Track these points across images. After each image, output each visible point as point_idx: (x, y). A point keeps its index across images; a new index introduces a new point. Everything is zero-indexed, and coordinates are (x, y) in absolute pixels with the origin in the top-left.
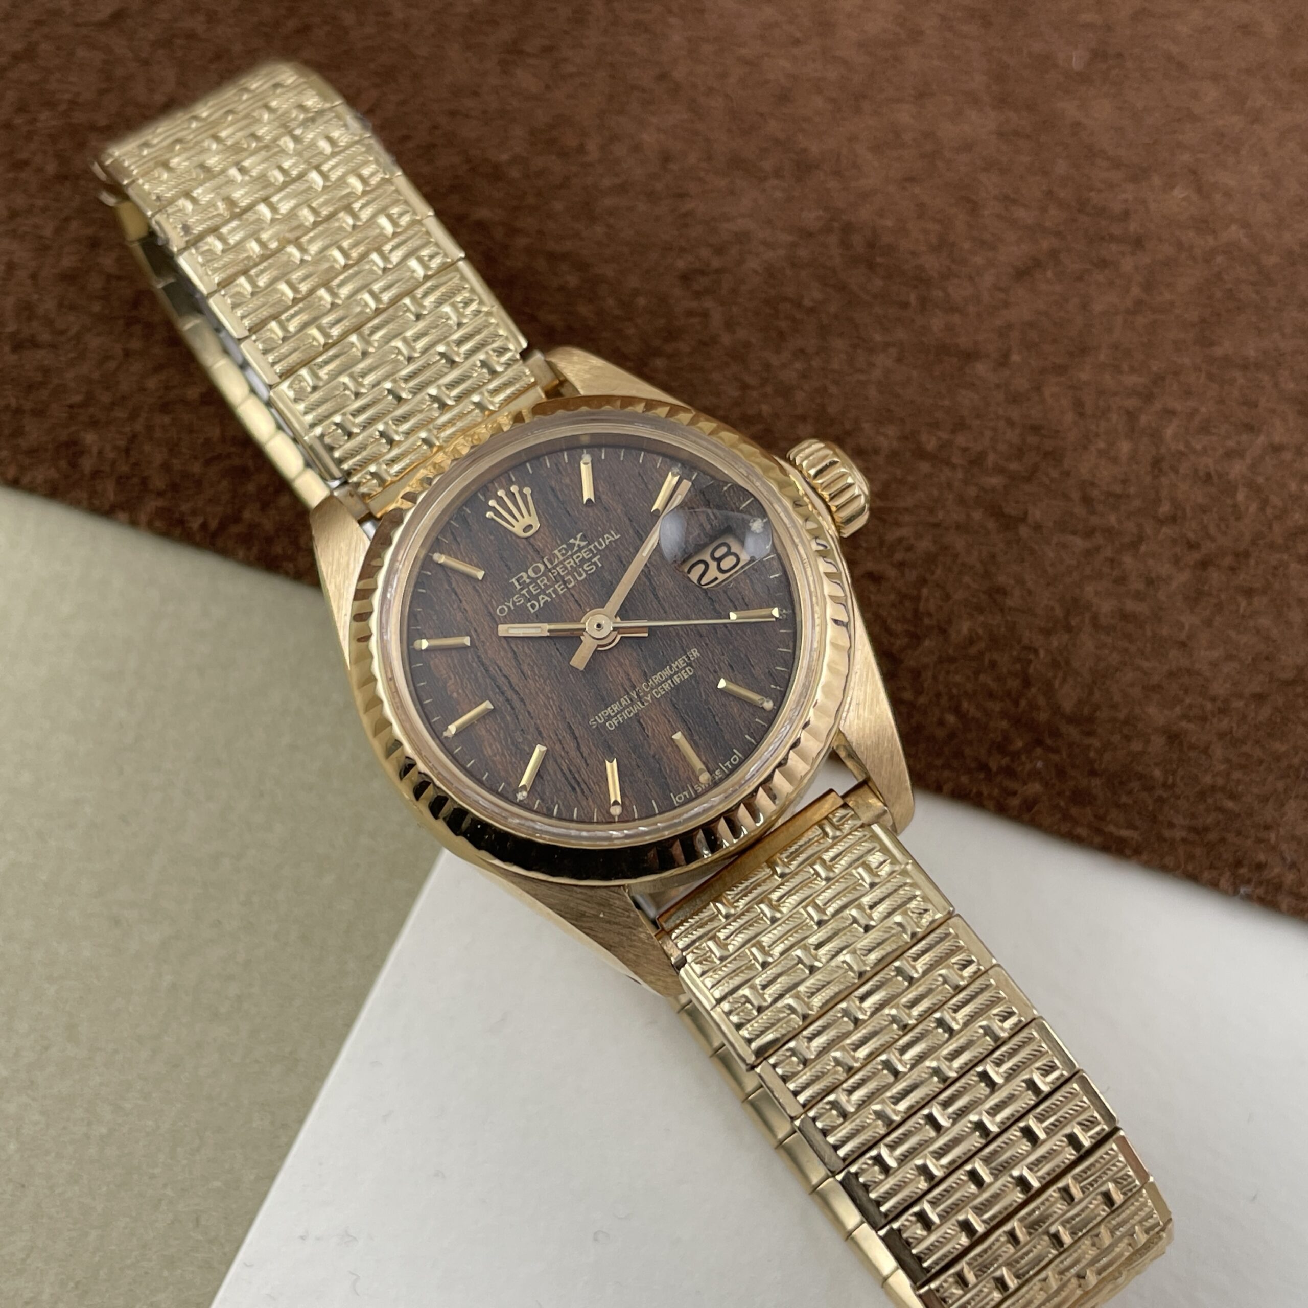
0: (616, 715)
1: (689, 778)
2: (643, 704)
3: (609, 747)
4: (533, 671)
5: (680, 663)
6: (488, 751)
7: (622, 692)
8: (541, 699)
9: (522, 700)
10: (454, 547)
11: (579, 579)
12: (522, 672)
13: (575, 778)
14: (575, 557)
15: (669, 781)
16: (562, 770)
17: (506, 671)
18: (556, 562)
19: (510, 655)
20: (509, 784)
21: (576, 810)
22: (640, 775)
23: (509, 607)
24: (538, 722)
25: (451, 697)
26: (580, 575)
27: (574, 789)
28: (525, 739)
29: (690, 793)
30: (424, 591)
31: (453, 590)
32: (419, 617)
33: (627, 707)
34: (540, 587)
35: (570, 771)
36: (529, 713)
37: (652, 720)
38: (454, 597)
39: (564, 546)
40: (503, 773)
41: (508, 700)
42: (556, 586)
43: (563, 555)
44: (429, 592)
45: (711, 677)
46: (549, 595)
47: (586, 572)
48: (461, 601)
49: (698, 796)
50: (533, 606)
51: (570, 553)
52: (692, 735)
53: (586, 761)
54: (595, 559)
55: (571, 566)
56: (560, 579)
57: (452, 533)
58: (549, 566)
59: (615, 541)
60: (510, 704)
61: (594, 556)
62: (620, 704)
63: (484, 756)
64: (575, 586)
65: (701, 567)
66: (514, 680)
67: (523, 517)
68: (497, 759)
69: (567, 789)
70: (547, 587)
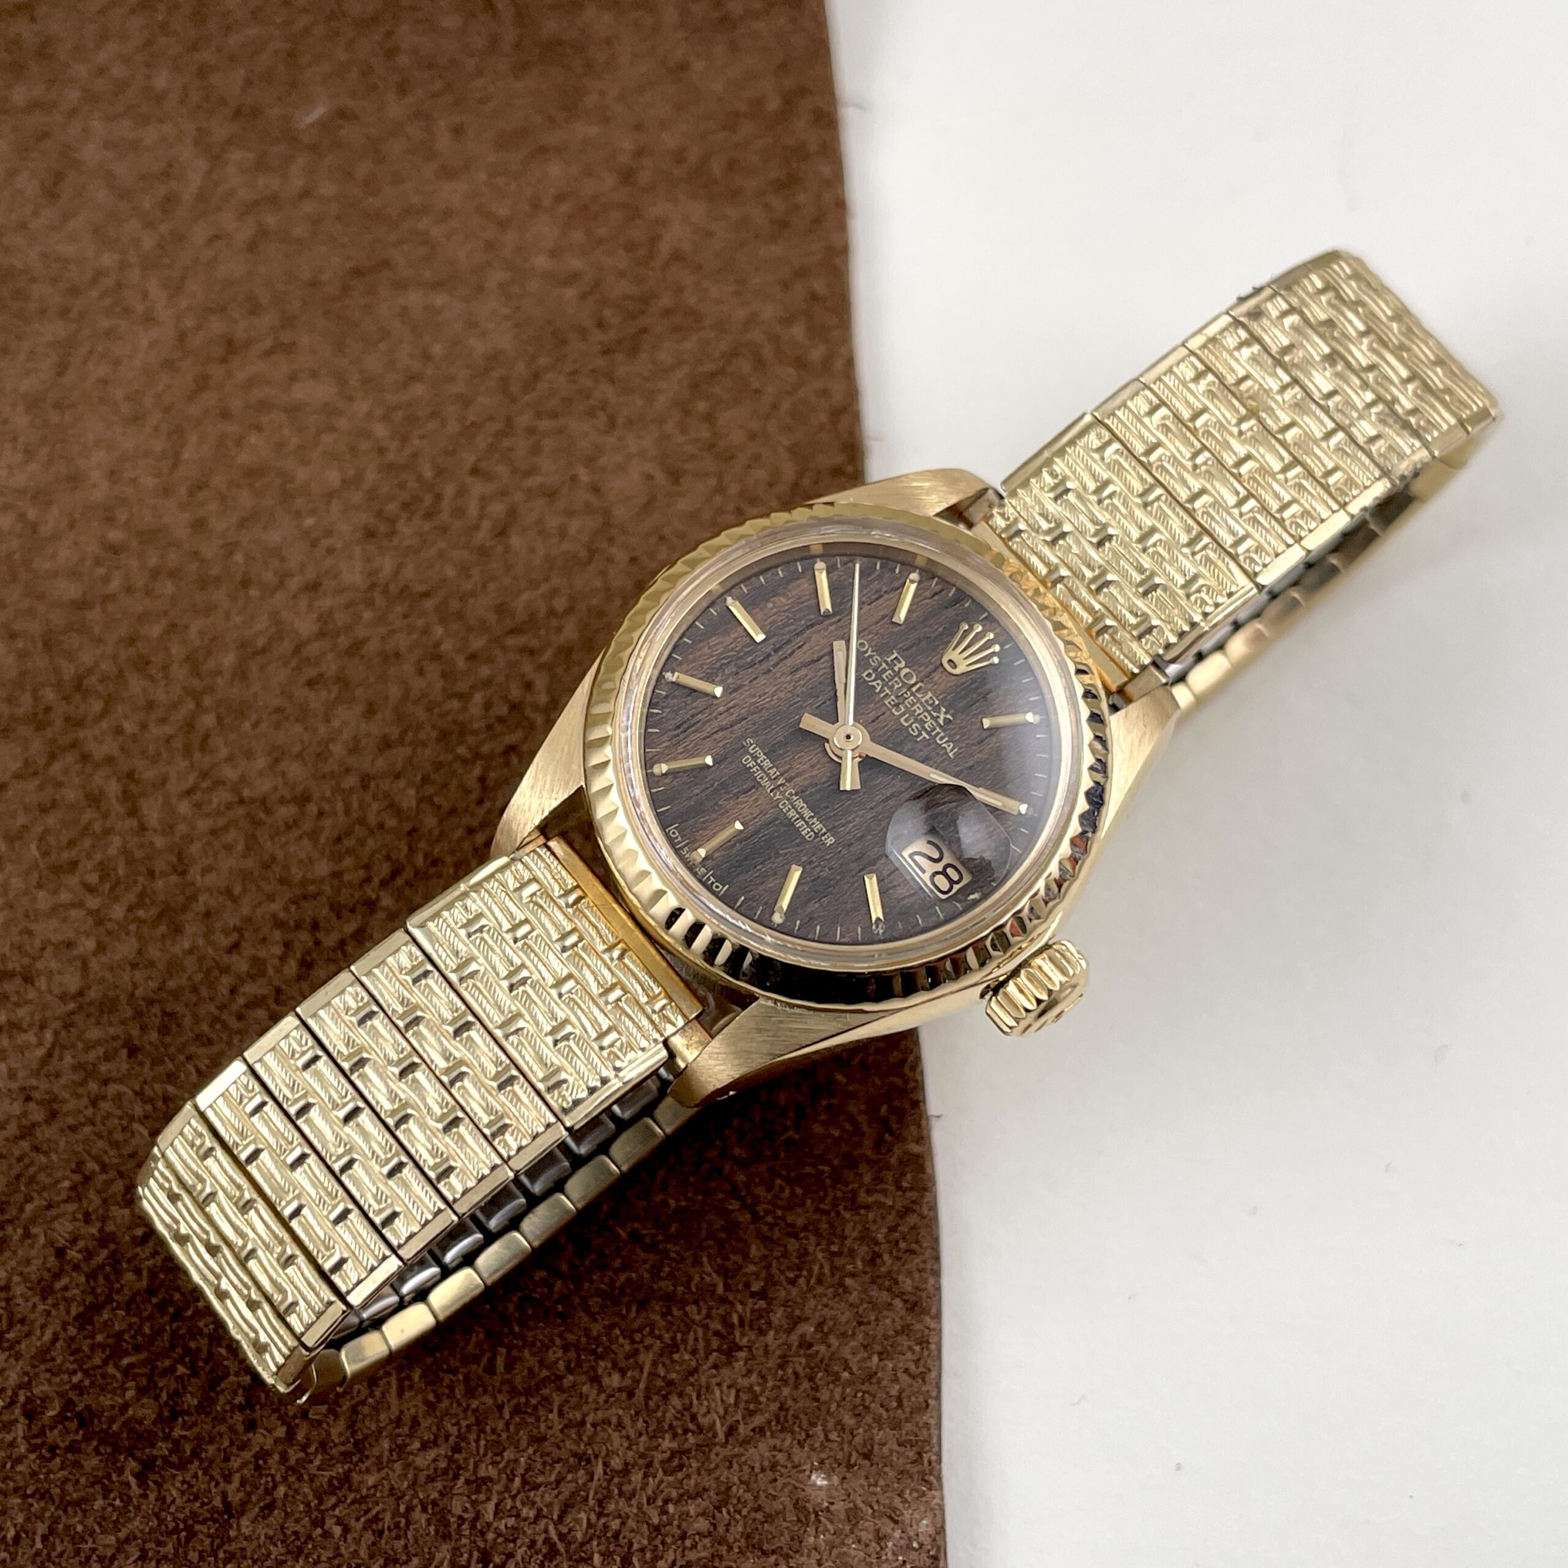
0: (758, 764)
1: (695, 841)
2: (771, 791)
3: (725, 759)
4: (800, 679)
5: (818, 826)
6: (714, 641)
7: (783, 769)
8: (771, 689)
9: (768, 671)
10: (927, 593)
11: (902, 720)
12: (798, 669)
13: (690, 727)
15: (691, 822)
16: (698, 714)
17: (798, 653)
18: (918, 696)
19: (816, 655)
20: (681, 664)
21: (658, 730)
22: (697, 791)
23: (866, 652)
24: (747, 688)
25: (767, 601)
26: (906, 720)
27: (679, 727)
28: (728, 676)
29: (680, 842)
30: (877, 568)
31: (880, 597)
32: (849, 565)
33: (768, 775)
34: (890, 680)
35: (696, 723)
36: (756, 678)
37: (757, 800)
38: (874, 597)
39: (937, 702)
40: (692, 657)
41: (769, 655)
42: (892, 697)
43: (927, 701)
44: (877, 573)
45: (804, 859)
46: (882, 691)
47: (911, 726)
49: (677, 852)
50: (869, 675)
51: (930, 708)
52: (741, 841)
53: (707, 737)
54: (924, 734)
55: (915, 711)
56: (901, 700)
57: (942, 591)
58: (914, 689)
60: (764, 660)
61: (928, 733)
62: (771, 768)
63: (709, 638)
64: (894, 715)
66: (789, 662)
67: (966, 659)
68: (706, 651)
69: (679, 720)
70: (891, 688)
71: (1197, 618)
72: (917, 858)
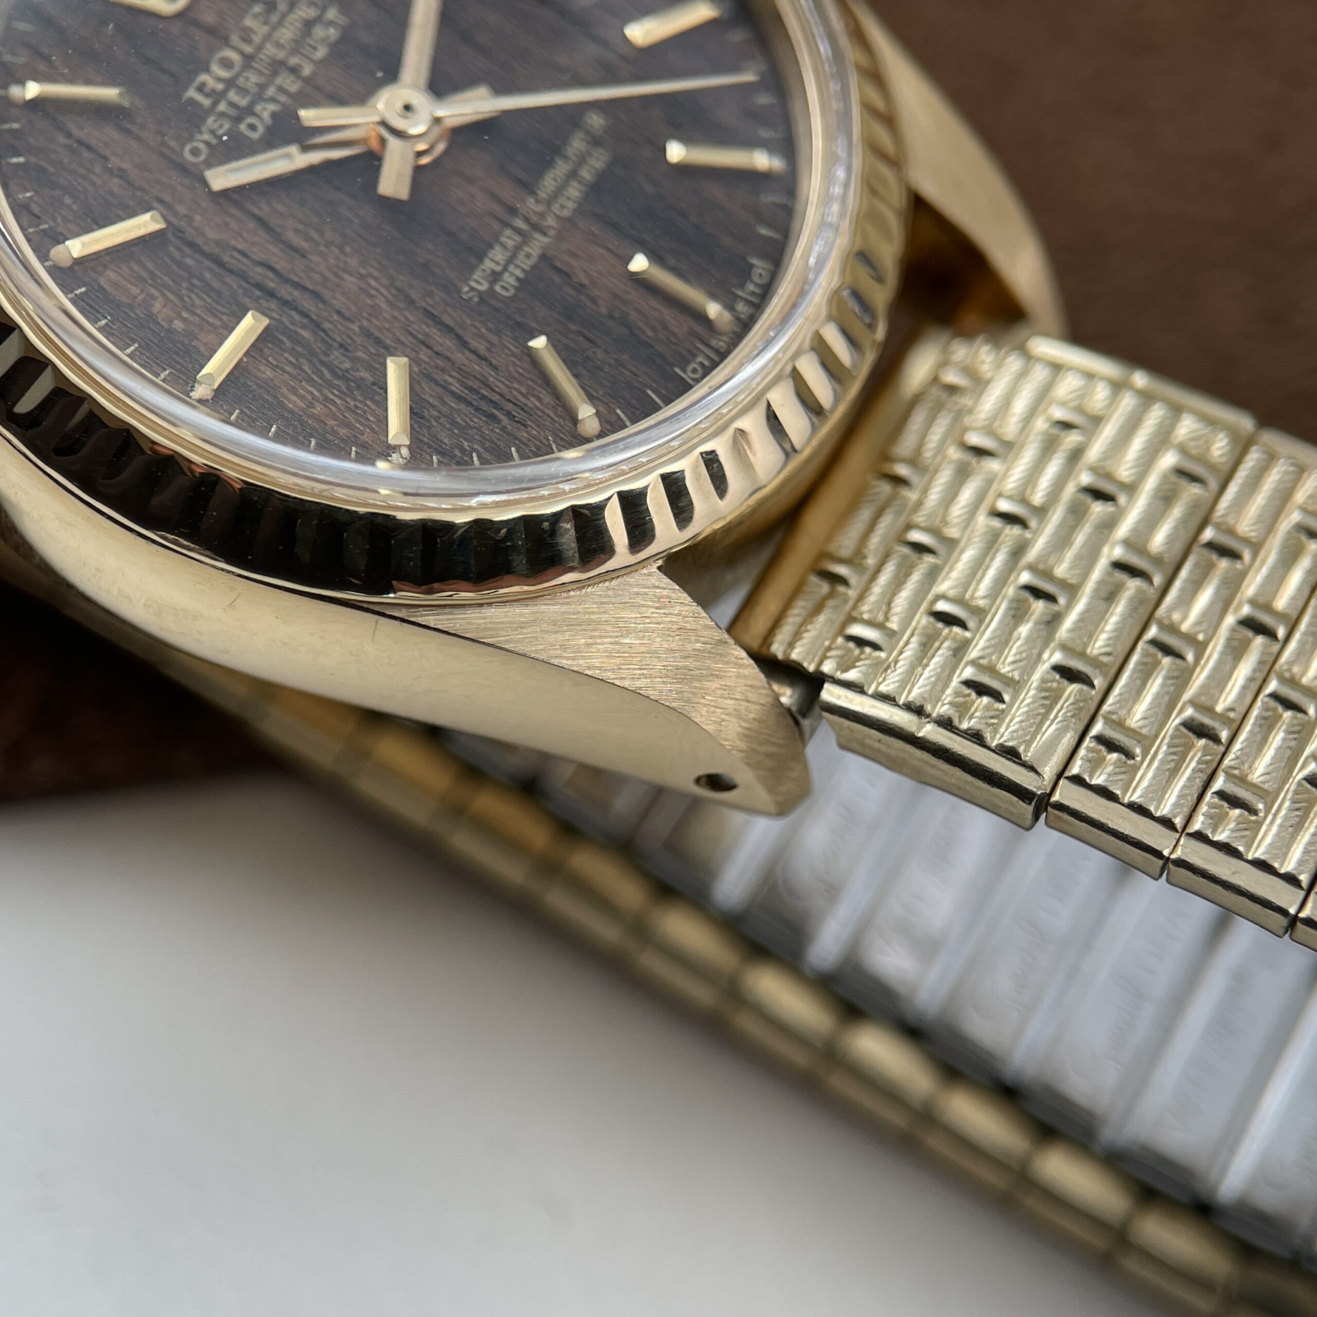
0: (505, 268)
1: (696, 326)
2: (544, 234)
3: (519, 324)
4: (308, 239)
5: (577, 144)
7: (496, 226)
8: (350, 282)
9: (316, 295)
11: (317, 56)
12: (291, 247)
13: (483, 397)
15: (660, 348)
16: (453, 393)
17: (256, 254)
18: (258, 39)
19: (251, 225)
21: (513, 449)
22: (600, 354)
23: (207, 143)
24: (365, 323)
25: (170, 331)
27: (492, 417)
28: (354, 360)
29: (708, 357)
30: (21, 160)
31: (81, 143)
32: (35, 209)
33: (518, 248)
34: (248, 92)
35: (471, 389)
36: (339, 312)
37: (574, 255)
38: (86, 154)
40: (343, 432)
41: (285, 300)
42: (279, 81)
44: (33, 160)
45: (648, 151)
46: (273, 100)
48: (106, 159)
50: (252, 127)
53: (491, 364)
55: (291, 39)
56: (277, 66)
57: (27, 45)
58: (249, 50)
60: (296, 309)
62: (504, 247)
63: (291, 411)
64: (314, 71)
66: (282, 265)
68: (318, 409)
69: (478, 421)
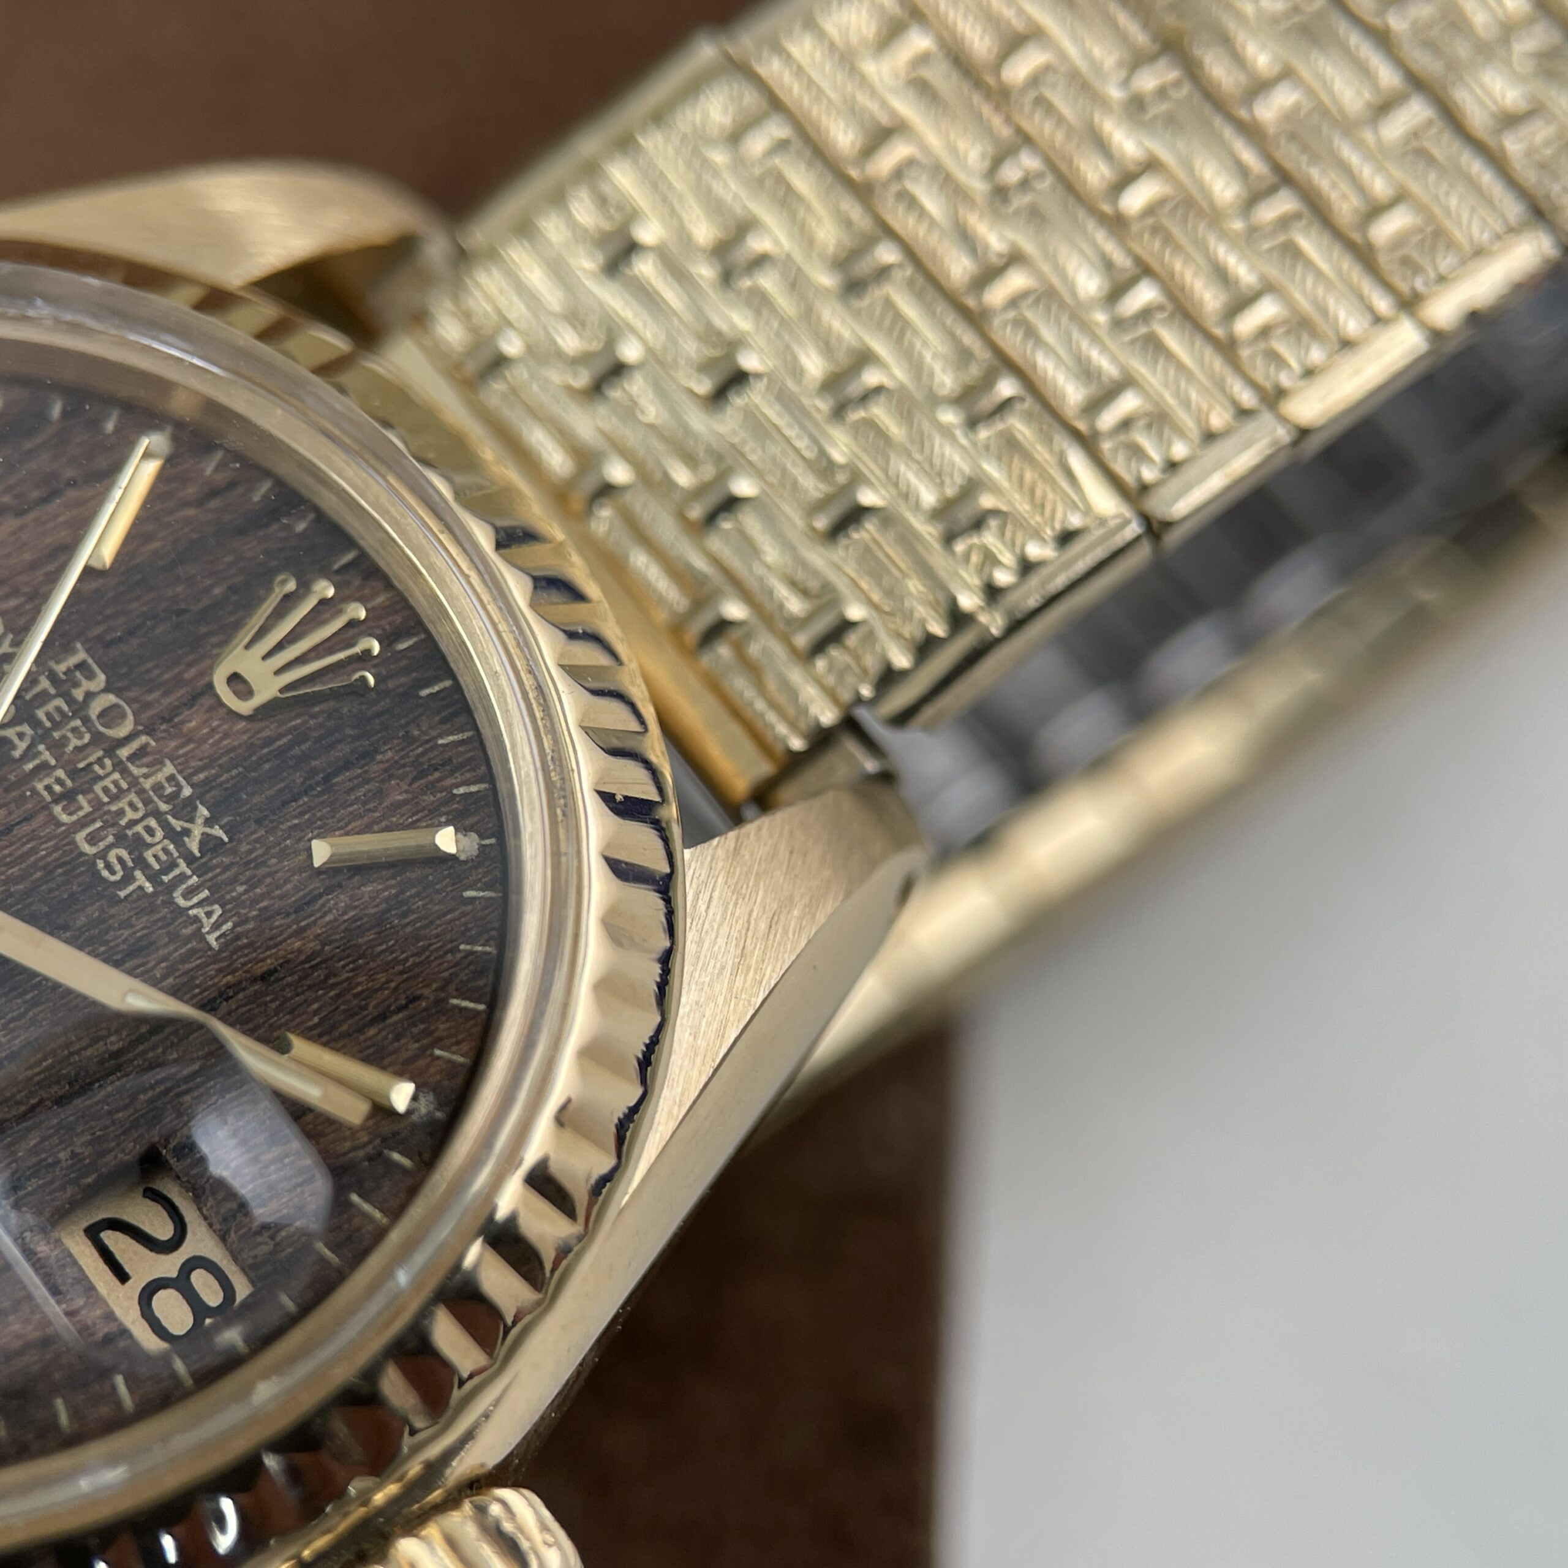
10: (191, 491)
11: (80, 837)
14: (153, 823)
18: (135, 771)
26: (92, 839)
30: (55, 416)
34: (56, 726)
38: (34, 494)
39: (187, 791)
42: (60, 773)
43: (158, 788)
44: (50, 429)
47: (103, 855)
51: (164, 807)
54: (140, 880)
55: (121, 813)
57: (231, 485)
58: (124, 753)
59: (199, 935)
61: (153, 877)
64: (59, 824)
65: (163, 1230)
67: (278, 672)
70: (57, 747)
71: (968, 601)
72: (109, 1238)
